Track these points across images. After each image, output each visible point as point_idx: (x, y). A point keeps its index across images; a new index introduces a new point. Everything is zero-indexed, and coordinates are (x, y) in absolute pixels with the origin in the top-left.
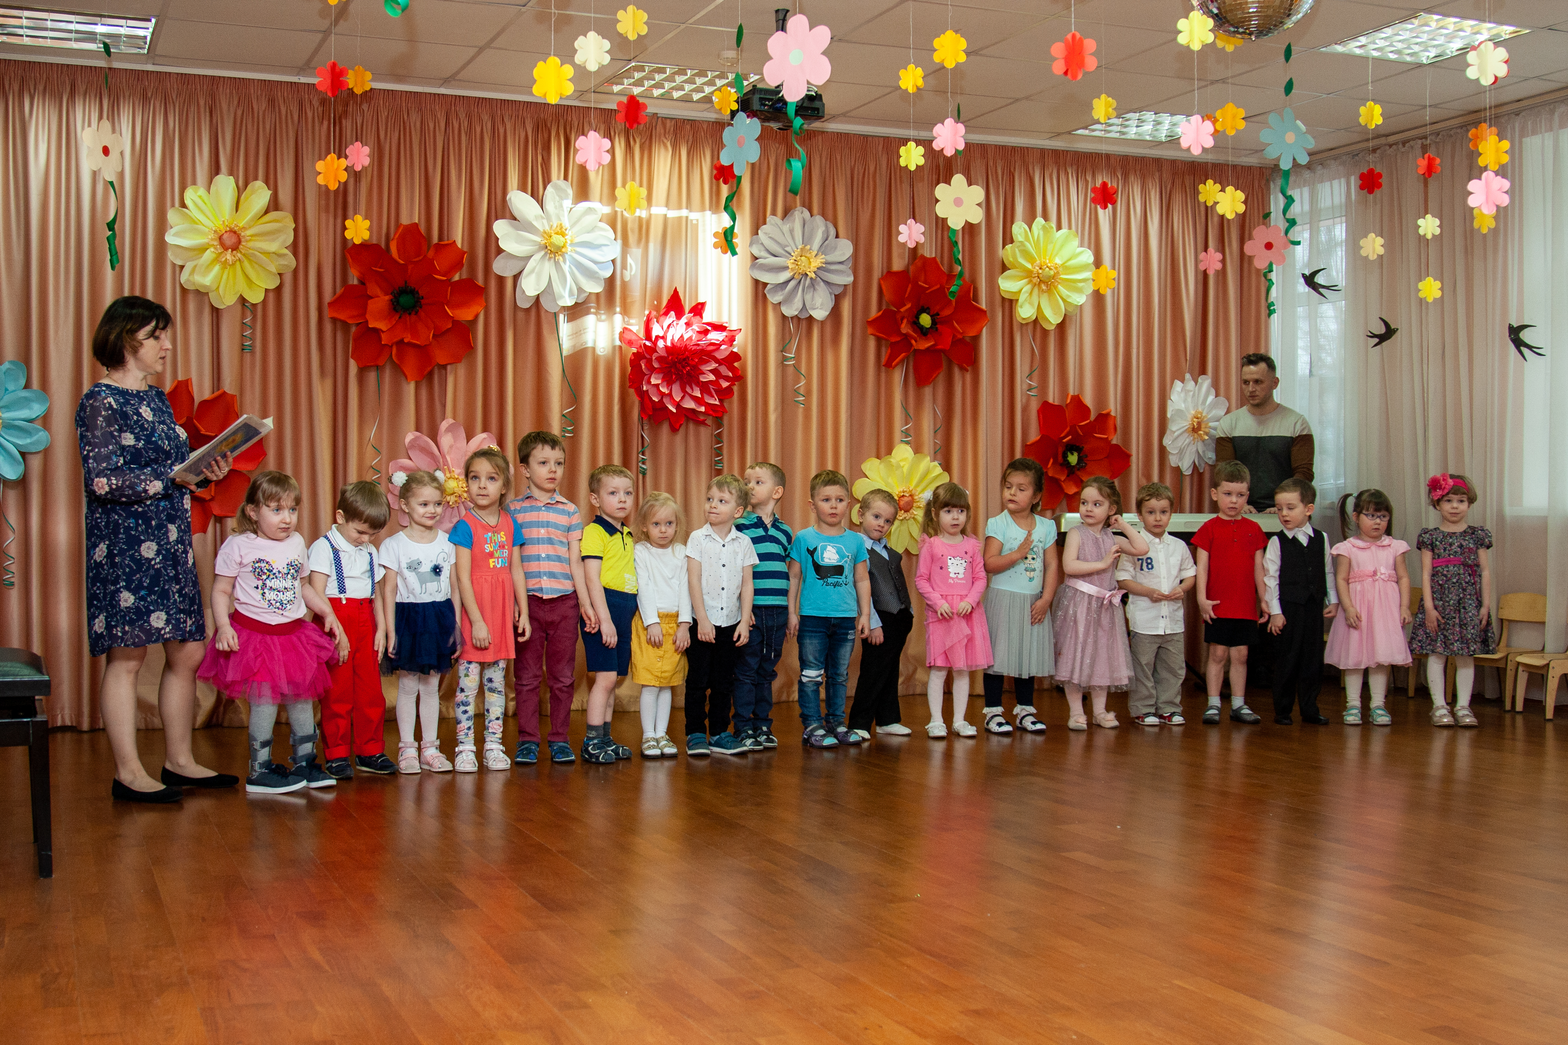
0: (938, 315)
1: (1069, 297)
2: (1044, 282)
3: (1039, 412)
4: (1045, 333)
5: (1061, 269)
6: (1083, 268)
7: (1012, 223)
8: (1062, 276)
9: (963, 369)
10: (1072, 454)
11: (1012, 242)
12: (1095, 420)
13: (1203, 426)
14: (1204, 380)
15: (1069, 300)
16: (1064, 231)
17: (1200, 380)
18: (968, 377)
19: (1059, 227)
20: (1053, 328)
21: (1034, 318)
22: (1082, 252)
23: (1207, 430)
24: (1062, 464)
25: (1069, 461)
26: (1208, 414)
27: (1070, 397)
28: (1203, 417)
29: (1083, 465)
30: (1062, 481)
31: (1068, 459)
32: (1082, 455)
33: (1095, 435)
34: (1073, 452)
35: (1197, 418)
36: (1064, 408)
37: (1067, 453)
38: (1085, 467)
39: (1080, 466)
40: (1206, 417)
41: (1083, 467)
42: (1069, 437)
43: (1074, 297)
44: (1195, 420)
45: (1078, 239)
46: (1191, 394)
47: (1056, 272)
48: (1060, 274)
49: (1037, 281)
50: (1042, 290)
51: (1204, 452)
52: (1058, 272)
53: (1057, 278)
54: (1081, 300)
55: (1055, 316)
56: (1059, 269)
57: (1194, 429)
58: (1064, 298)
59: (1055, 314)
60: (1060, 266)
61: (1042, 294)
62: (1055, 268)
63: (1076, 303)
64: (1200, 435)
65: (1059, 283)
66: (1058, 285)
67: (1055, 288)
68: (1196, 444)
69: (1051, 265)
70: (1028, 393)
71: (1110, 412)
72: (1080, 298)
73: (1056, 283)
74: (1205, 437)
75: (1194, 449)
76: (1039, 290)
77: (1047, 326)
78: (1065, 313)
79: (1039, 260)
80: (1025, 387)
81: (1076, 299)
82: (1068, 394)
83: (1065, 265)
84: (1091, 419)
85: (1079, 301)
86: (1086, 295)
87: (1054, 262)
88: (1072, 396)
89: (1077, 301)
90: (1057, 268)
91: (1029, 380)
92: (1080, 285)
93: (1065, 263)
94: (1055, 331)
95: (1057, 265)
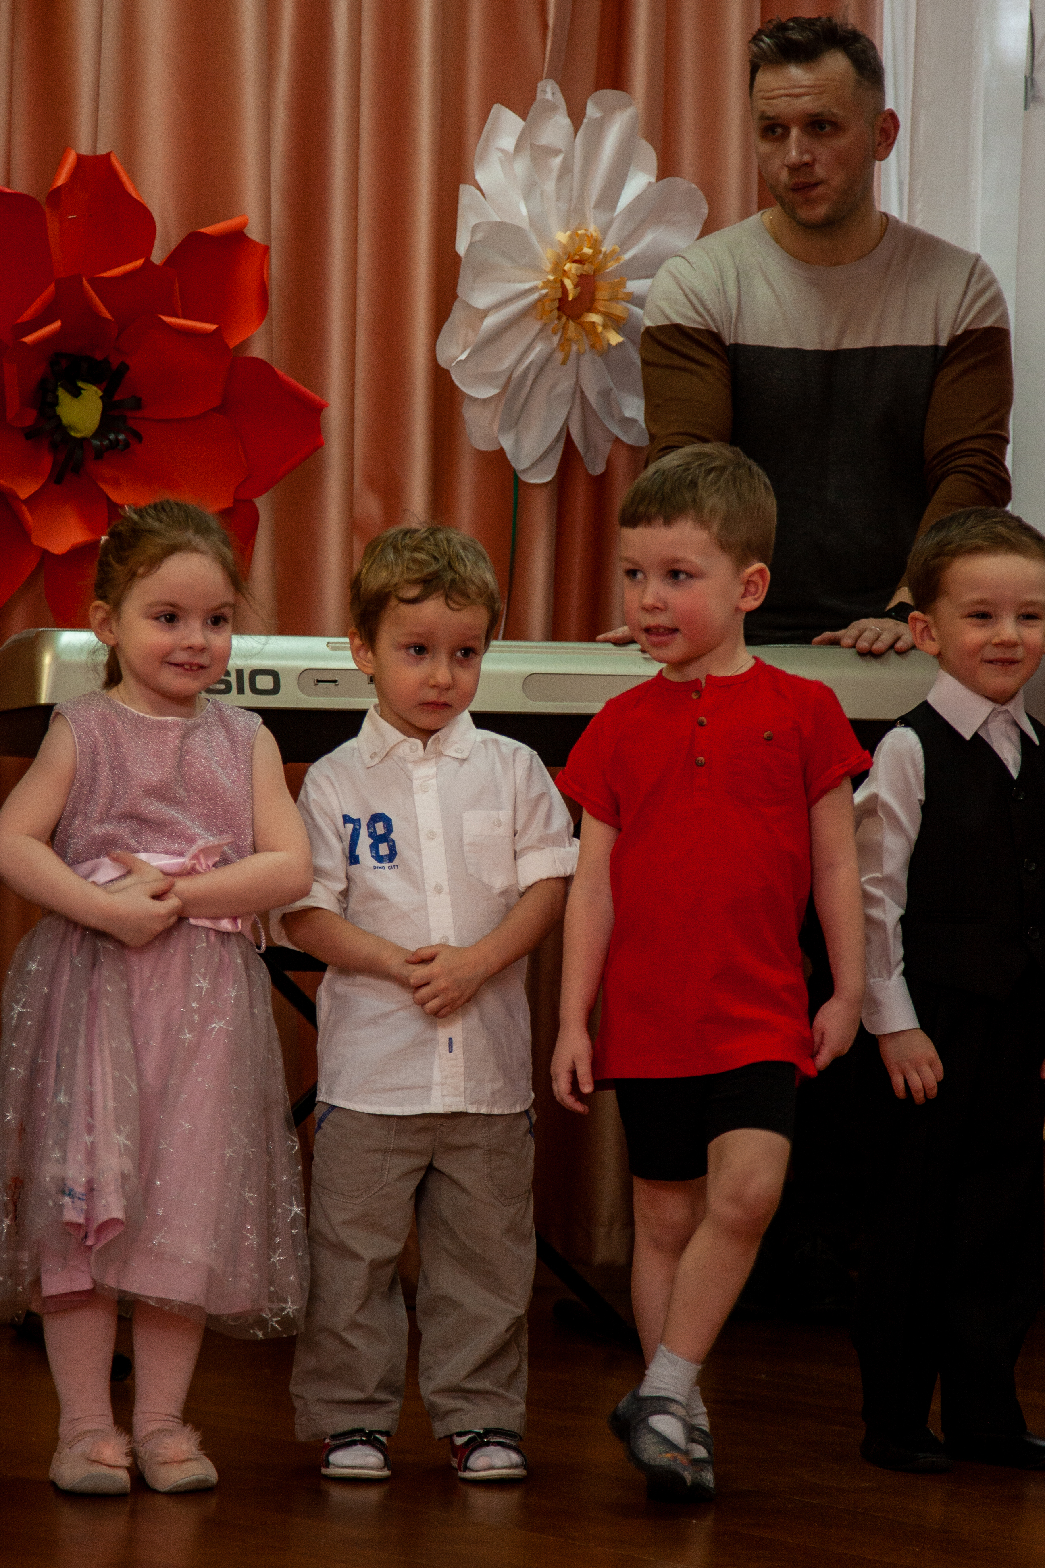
10: (76, 393)
12: (173, 258)
13: (602, 294)
14: (608, 112)
17: (592, 111)
23: (618, 309)
24: (31, 434)
25: (59, 418)
26: (625, 243)
27: (70, 161)
28: (601, 256)
29: (121, 437)
30: (29, 501)
31: (55, 412)
32: (116, 398)
33: (166, 319)
34: (80, 384)
35: (580, 262)
36: (46, 208)
37: (55, 390)
38: (127, 445)
39: (106, 442)
40: (614, 255)
41: (120, 447)
42: (57, 325)
44: (572, 268)
46: (556, 162)
51: (607, 395)
57: (563, 305)
64: (589, 331)
68: (572, 363)
71: (244, 228)
74: (610, 335)
75: (566, 385)
82: (67, 150)
84: (160, 250)
88: (82, 159)
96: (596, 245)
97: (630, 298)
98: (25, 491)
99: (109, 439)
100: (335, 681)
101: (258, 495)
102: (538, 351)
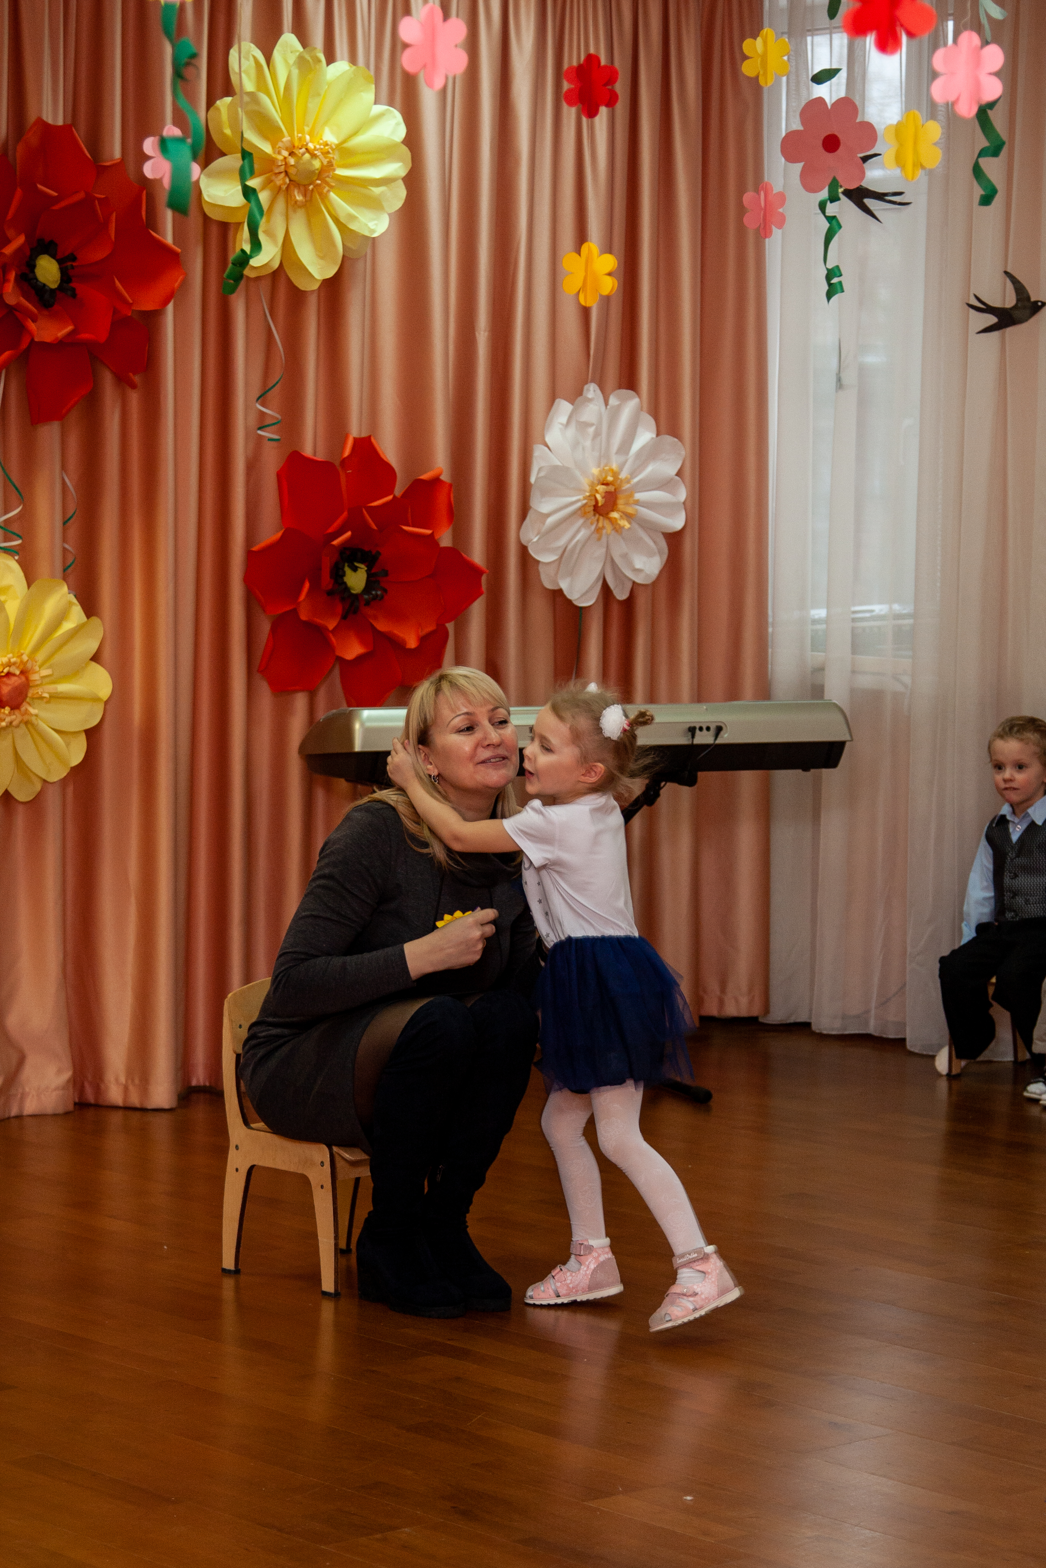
0: (73, 258)
1: (352, 218)
2: (298, 185)
3: (280, 476)
4: (297, 297)
5: (335, 156)
6: (382, 152)
7: (228, 46)
8: (341, 172)
9: (123, 381)
10: (355, 569)
11: (228, 90)
12: (405, 494)
13: (621, 502)
14: (624, 400)
15: (353, 226)
16: (341, 67)
17: (613, 400)
18: (134, 398)
19: (331, 58)
20: (316, 286)
21: (276, 265)
22: (380, 116)
23: (630, 510)
24: (330, 593)
25: (345, 583)
26: (633, 474)
27: (350, 442)
28: (619, 481)
29: (379, 593)
30: (334, 631)
31: (343, 580)
32: (373, 571)
33: (405, 528)
34: (356, 564)
35: (607, 484)
36: (339, 468)
37: (344, 566)
38: (382, 597)
39: (371, 596)
40: (628, 481)
41: (378, 598)
42: (349, 534)
43: (362, 218)
44: (601, 488)
45: (373, 86)
46: (591, 430)
47: (325, 162)
48: (332, 165)
49: (285, 183)
50: (293, 203)
51: (625, 556)
52: (329, 162)
53: (328, 176)
54: (376, 225)
55: (322, 262)
56: (331, 156)
57: (596, 509)
58: (342, 220)
59: (322, 258)
60: (334, 147)
61: (295, 211)
62: (322, 153)
63: (367, 234)
64: (613, 522)
65: (332, 187)
66: (328, 191)
67: (323, 200)
68: (604, 539)
69: (315, 147)
70: (259, 432)
71: (440, 475)
72: (376, 222)
73: (325, 187)
74: (625, 524)
75: (601, 552)
76: (287, 202)
77: (302, 284)
78: (344, 256)
79: (290, 136)
80: (253, 421)
81: (367, 225)
82: (347, 436)
83: (345, 145)
84: (398, 491)
85: (372, 227)
86: (390, 215)
87: (321, 139)
88: (355, 440)
89: (369, 228)
90: (328, 153)
91: (263, 405)
92: (377, 191)
93: (344, 141)
94: (319, 296)
95: (327, 148)
96: (615, 475)
97: (637, 502)
98: (331, 625)
99: (372, 594)
101: (449, 621)
102: (582, 534)
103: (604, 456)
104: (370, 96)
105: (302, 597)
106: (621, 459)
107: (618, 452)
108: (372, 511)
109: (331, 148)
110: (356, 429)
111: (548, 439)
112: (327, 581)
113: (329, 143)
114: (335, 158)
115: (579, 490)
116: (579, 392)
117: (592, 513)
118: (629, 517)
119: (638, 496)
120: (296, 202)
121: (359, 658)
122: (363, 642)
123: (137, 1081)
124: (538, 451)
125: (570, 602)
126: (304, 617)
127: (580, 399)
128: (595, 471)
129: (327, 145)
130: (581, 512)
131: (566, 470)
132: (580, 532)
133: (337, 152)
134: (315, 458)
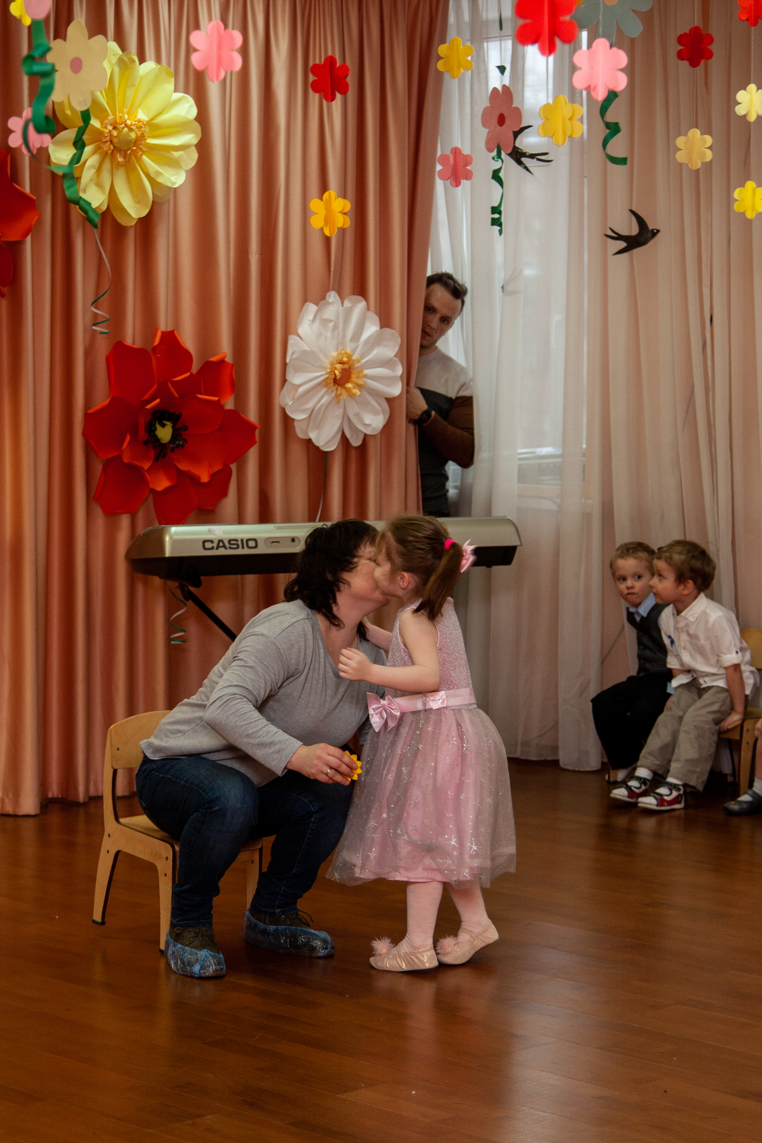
1: (159, 174)
2: (120, 150)
3: (108, 359)
4: (120, 230)
5: (146, 129)
6: (180, 127)
8: (150, 141)
10: (163, 426)
12: (199, 372)
13: (353, 376)
14: (355, 303)
15: (160, 180)
16: (150, 65)
17: (347, 304)
18: (4, 304)
19: (142, 60)
20: (133, 223)
21: (104, 208)
22: (179, 100)
23: (360, 382)
24: (146, 443)
25: (156, 436)
27: (159, 335)
28: (352, 361)
29: (181, 443)
30: (148, 470)
31: (155, 433)
32: (176, 427)
33: (199, 396)
34: (165, 422)
35: (343, 363)
36: (151, 353)
37: (155, 424)
38: (183, 446)
40: (359, 361)
41: (181, 447)
42: (158, 400)
43: (166, 175)
44: (339, 366)
45: (173, 79)
46: (331, 325)
47: (139, 134)
48: (144, 137)
49: (110, 149)
50: (117, 162)
51: (357, 415)
52: (141, 134)
53: (141, 144)
54: (176, 179)
55: (138, 206)
56: (143, 129)
57: (336, 381)
58: (152, 175)
59: (138, 202)
60: (145, 123)
61: (118, 169)
62: (137, 127)
63: (169, 185)
64: (348, 390)
65: (144, 152)
66: (142, 155)
67: (137, 160)
68: (342, 403)
69: (132, 123)
70: (94, 328)
71: (225, 357)
72: (176, 177)
73: (139, 152)
74: (357, 391)
75: (340, 412)
76: (112, 163)
77: (123, 221)
78: (153, 201)
79: (113, 115)
80: (89, 319)
81: (169, 179)
82: (157, 330)
83: (154, 122)
84: (195, 369)
85: (174, 181)
86: (186, 171)
87: (136, 117)
88: (163, 333)
89: (171, 181)
90: (141, 127)
91: (96, 308)
92: (176, 154)
93: (153, 119)
94: (136, 230)
95: (140, 123)
96: (349, 357)
97: (366, 376)
98: (146, 466)
99: (176, 444)
100: (278, 542)
101: (232, 463)
102: (326, 399)
103: (341, 343)
104: (172, 86)
105: (125, 445)
106: (353, 345)
107: (351, 341)
108: (175, 383)
109: (143, 124)
110: (164, 325)
111: (300, 331)
112: (143, 435)
113: (142, 120)
114: (146, 131)
115: (322, 368)
116: (323, 298)
117: (332, 384)
118: (360, 387)
119: (366, 372)
120: (119, 162)
121: (167, 490)
122: (170, 479)
123: (11, 796)
124: (292, 339)
125: (317, 448)
126: (126, 460)
127: (322, 302)
128: (334, 354)
129: (140, 122)
130: (324, 383)
131: (312, 353)
132: (324, 397)
133: (147, 127)
134: (135, 347)
